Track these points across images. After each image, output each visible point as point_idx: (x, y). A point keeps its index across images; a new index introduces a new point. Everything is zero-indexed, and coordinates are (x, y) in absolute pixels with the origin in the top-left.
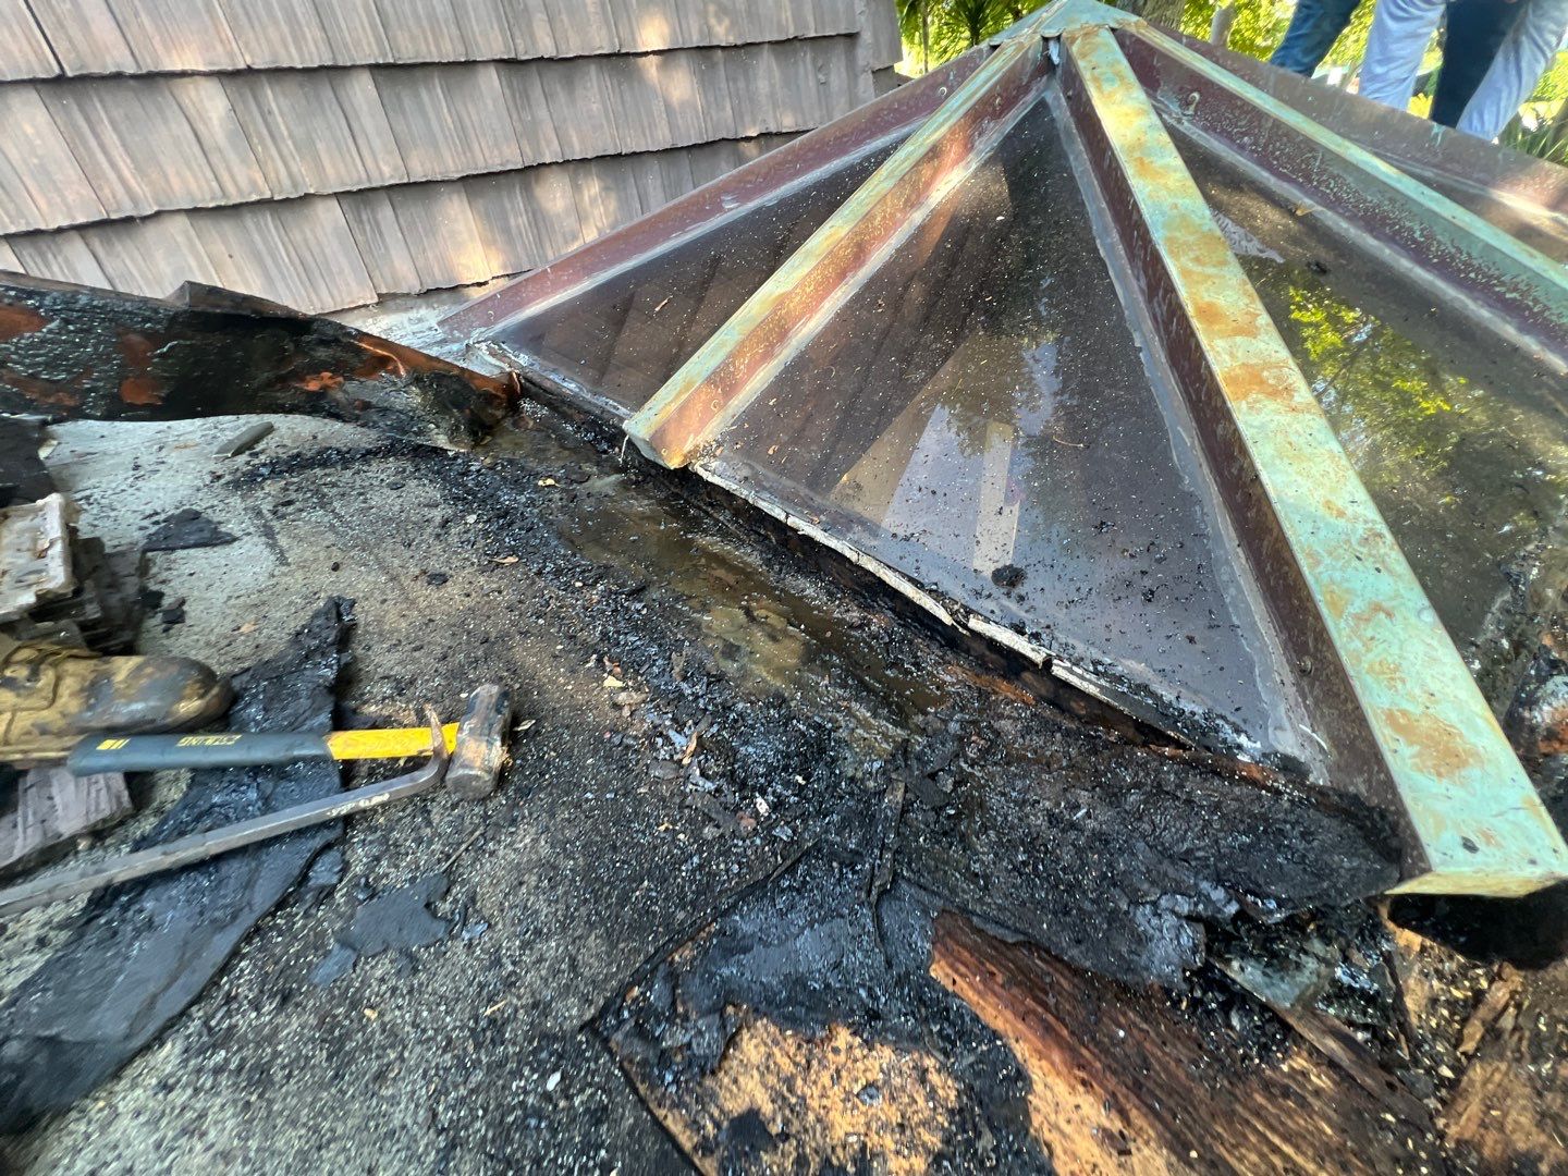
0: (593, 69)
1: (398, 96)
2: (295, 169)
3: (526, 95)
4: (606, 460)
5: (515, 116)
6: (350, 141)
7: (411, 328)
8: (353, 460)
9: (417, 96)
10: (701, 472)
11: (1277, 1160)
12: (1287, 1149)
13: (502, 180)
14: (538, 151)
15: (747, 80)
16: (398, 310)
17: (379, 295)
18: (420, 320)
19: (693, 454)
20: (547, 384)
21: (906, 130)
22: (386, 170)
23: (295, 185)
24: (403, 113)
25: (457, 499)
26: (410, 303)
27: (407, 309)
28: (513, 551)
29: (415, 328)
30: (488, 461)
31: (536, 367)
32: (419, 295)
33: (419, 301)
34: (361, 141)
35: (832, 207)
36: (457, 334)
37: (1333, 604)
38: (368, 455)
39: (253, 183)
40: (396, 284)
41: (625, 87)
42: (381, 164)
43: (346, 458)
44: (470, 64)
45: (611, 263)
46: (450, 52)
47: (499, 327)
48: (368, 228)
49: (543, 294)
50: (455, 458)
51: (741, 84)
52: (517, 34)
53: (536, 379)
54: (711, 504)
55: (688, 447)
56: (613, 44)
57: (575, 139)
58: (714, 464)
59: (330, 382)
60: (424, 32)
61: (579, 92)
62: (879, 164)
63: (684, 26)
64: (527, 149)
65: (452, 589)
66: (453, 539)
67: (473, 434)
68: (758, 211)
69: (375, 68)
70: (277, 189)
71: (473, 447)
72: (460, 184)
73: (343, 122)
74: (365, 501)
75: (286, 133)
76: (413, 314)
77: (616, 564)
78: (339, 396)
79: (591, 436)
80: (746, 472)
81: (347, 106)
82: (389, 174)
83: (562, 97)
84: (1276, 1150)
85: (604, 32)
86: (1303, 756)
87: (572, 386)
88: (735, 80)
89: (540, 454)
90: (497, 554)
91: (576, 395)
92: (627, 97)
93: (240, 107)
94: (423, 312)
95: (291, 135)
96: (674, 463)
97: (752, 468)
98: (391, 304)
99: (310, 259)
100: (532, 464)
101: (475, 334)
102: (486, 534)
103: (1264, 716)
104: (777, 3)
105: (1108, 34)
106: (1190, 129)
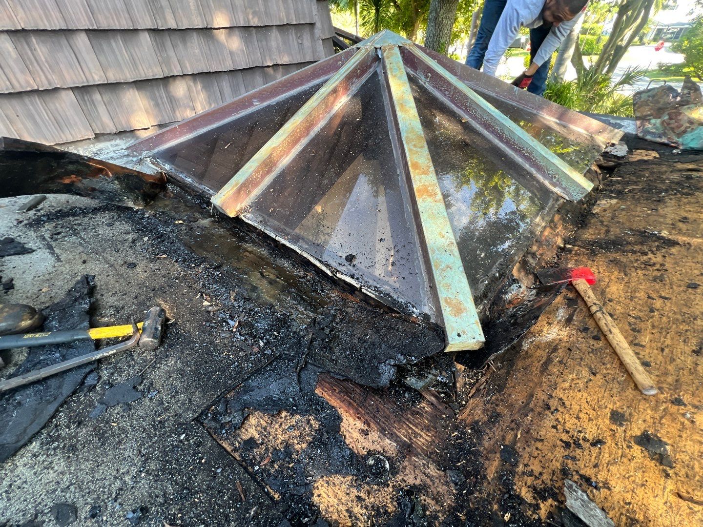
0: (195, 34)
1: (101, 45)
2: (49, 77)
3: (163, 45)
4: (206, 212)
5: (159, 55)
6: (77, 64)
7: (112, 149)
8: (88, 213)
9: (110, 44)
10: (243, 218)
11: (410, 431)
12: (414, 428)
13: (154, 82)
14: (170, 70)
15: (267, 41)
16: (106, 140)
17: (96, 134)
18: (117, 145)
19: (240, 211)
20: (179, 179)
21: (326, 77)
22: (96, 78)
23: (50, 84)
24: (103, 51)
25: (138, 230)
26: (111, 137)
27: (110, 140)
28: (165, 252)
29: (114, 149)
30: (152, 212)
31: (173, 171)
32: (115, 134)
33: (116, 136)
34: (82, 64)
35: (298, 108)
36: (135, 153)
37: (436, 266)
38: (95, 210)
39: (28, 82)
40: (104, 129)
41: (210, 42)
42: (94, 75)
43: (84, 212)
44: (135, 31)
45: (206, 125)
46: (125, 25)
47: (156, 151)
48: (88, 103)
49: (176, 137)
50: (137, 211)
51: (264, 43)
52: (158, 17)
53: (173, 175)
54: (248, 231)
55: (238, 208)
56: (204, 24)
57: (188, 65)
58: (249, 215)
59: (75, 179)
60: (111, 15)
61: (189, 44)
62: (316, 91)
63: (237, 17)
64: (165, 69)
65: (139, 269)
66: (138, 248)
67: (144, 200)
68: (268, 106)
69: (87, 31)
70: (40, 85)
71: (145, 207)
72: (133, 85)
73: (73, 55)
74: (95, 232)
75: (44, 60)
76: (113, 142)
77: (209, 256)
78: (80, 185)
79: (199, 201)
80: (261, 219)
81: (75, 49)
82: (97, 78)
83: (181, 46)
84: (410, 428)
85: (199, 18)
86: (429, 313)
87: (190, 180)
88: (261, 41)
89: (176, 209)
90: (158, 254)
91: (191, 184)
92: (212, 47)
93: (19, 47)
94: (118, 141)
95: (47, 61)
96: (232, 215)
97: (263, 217)
98: (102, 138)
99: (59, 118)
100: (172, 213)
101: (144, 154)
102: (153, 245)
103: (421, 301)
104: (278, 8)
105: (397, 49)
106: (428, 87)
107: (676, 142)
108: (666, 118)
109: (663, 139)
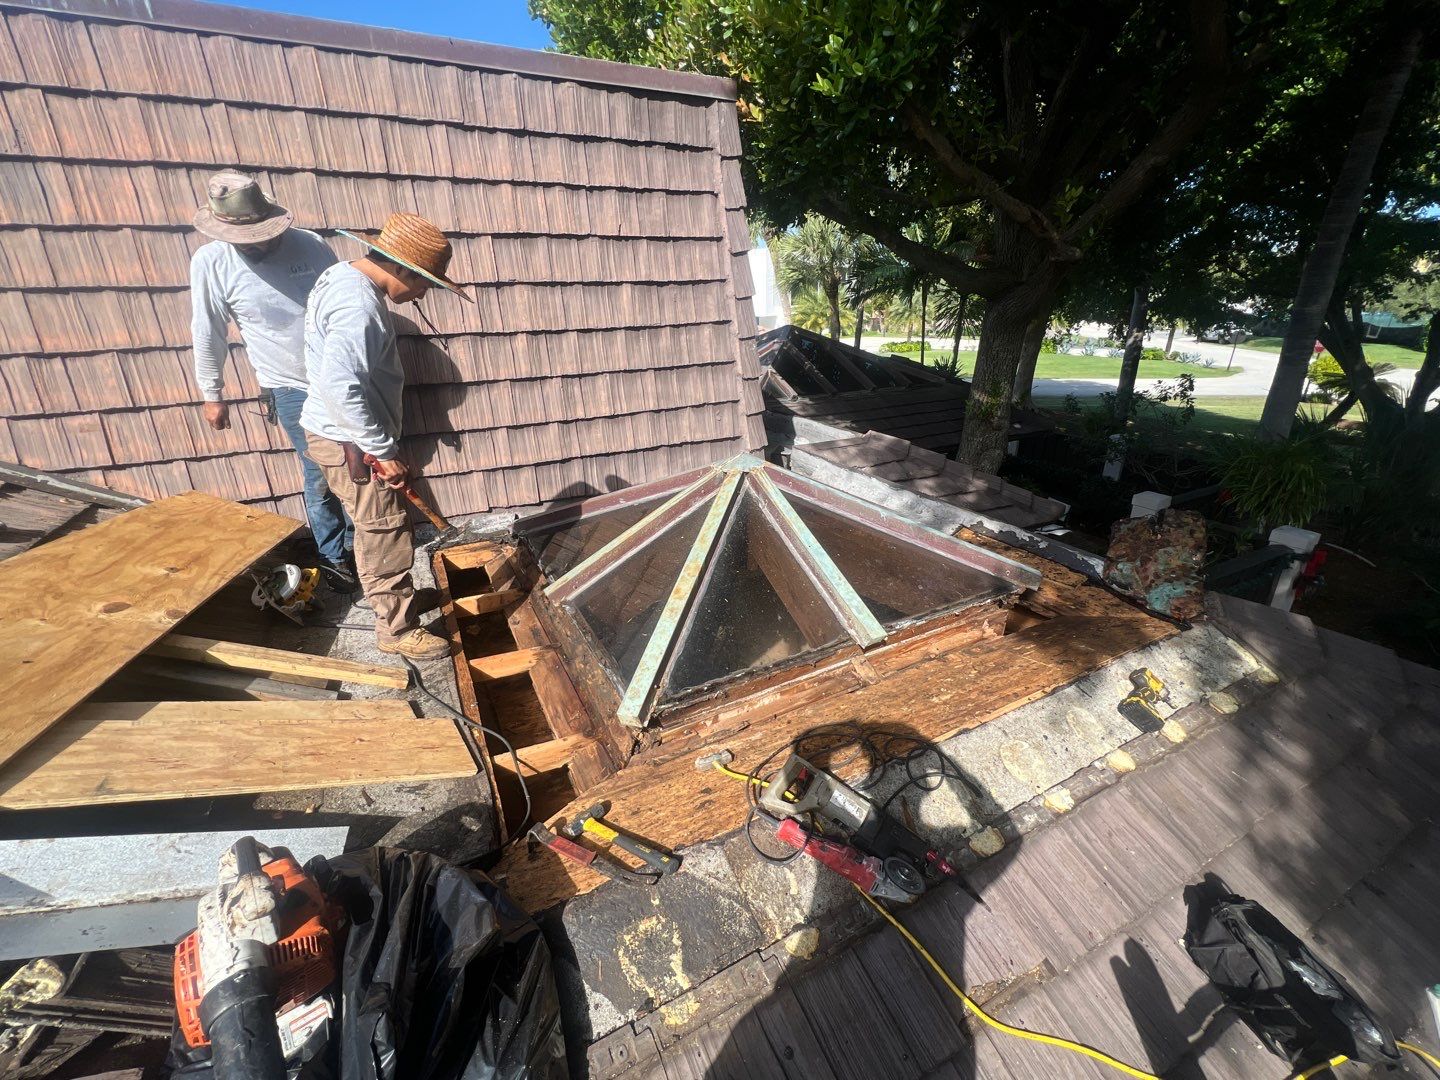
0: (600, 421)
1: (515, 436)
2: (470, 462)
3: (569, 433)
5: (562, 440)
6: (493, 452)
9: (523, 435)
13: (552, 464)
14: (570, 453)
15: (677, 421)
17: (489, 507)
22: (504, 462)
24: (516, 441)
32: (506, 508)
34: (497, 452)
35: (646, 514)
40: (498, 503)
41: (615, 427)
42: (503, 459)
48: (491, 482)
51: (674, 423)
52: (569, 411)
56: (611, 412)
57: (588, 448)
60: (531, 414)
62: (665, 502)
64: (565, 453)
68: (630, 506)
69: (508, 427)
72: (532, 466)
73: (492, 445)
83: (585, 432)
85: (608, 408)
88: (671, 422)
99: (466, 493)
104: (695, 389)
105: (738, 477)
106: (766, 511)
107: (1144, 599)
108: (1138, 563)
109: (1129, 593)
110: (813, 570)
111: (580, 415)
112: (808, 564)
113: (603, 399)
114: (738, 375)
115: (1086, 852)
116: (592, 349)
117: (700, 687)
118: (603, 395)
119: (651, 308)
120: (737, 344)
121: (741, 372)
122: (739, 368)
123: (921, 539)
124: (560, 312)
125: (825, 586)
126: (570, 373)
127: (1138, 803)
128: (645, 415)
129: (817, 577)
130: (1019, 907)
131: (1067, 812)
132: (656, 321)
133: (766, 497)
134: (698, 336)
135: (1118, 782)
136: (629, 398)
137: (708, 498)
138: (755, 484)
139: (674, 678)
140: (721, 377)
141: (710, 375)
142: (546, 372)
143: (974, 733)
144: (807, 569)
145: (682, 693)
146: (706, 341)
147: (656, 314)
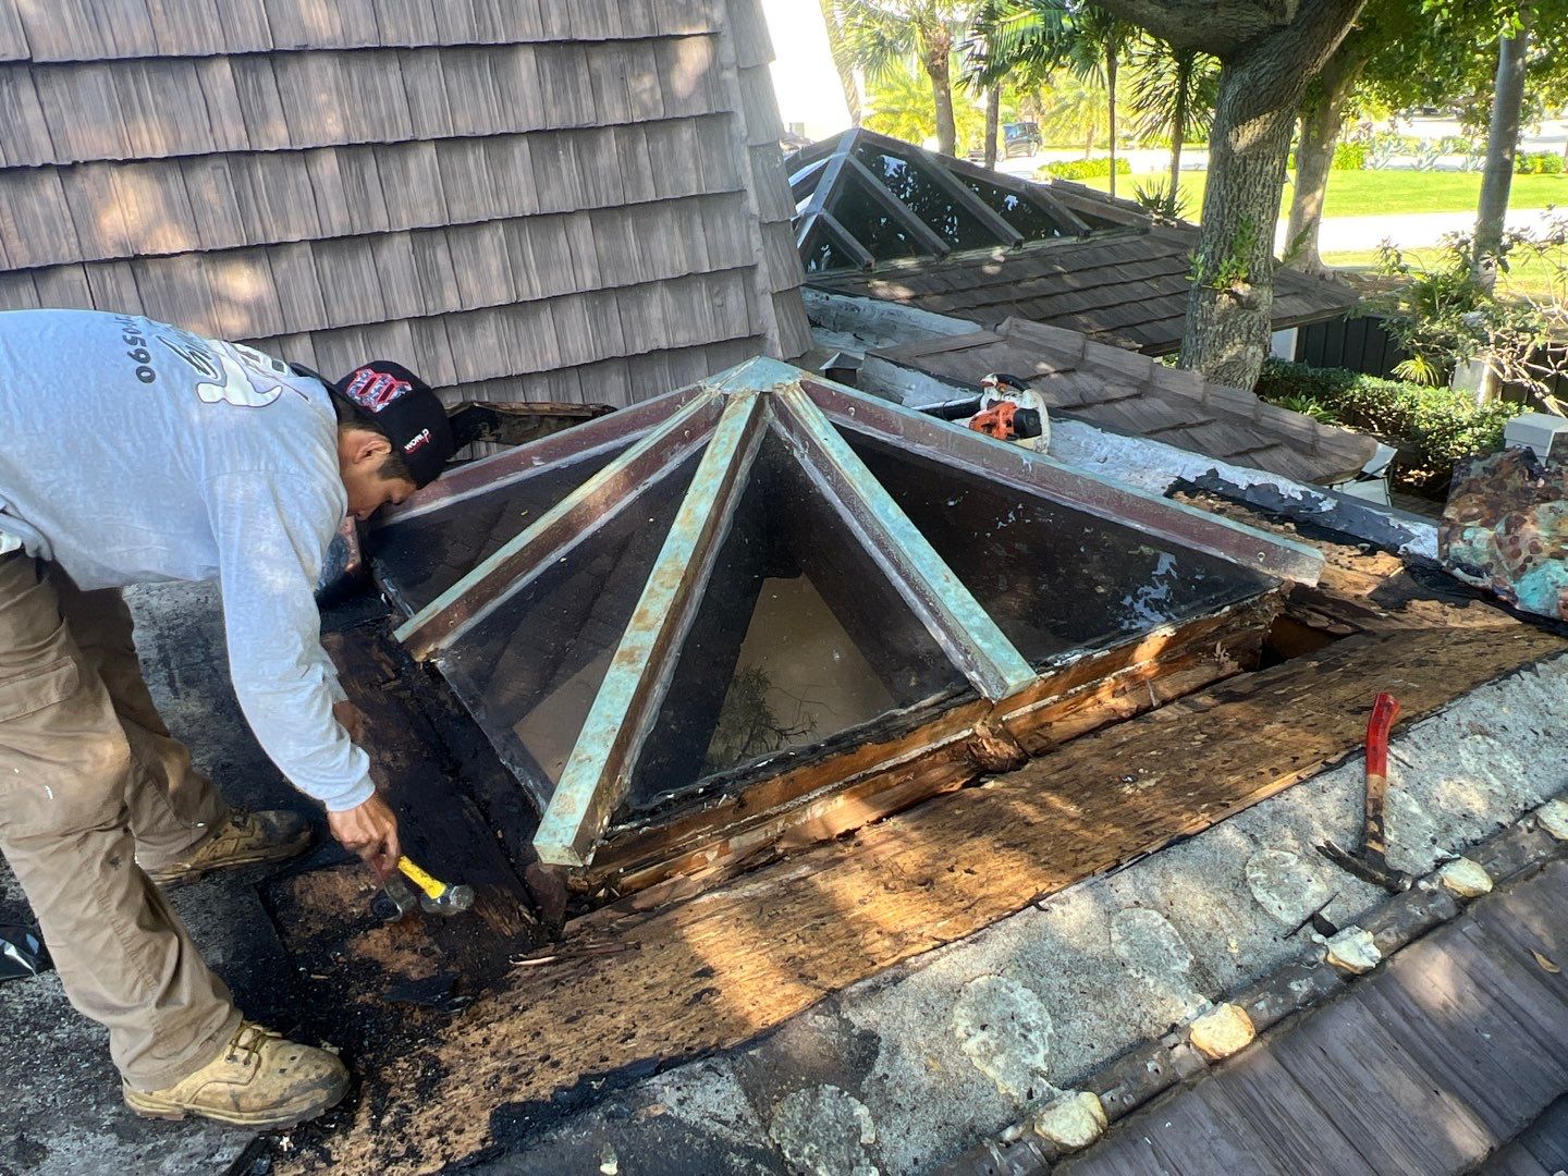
0: (492, 316)
1: (329, 349)
5: (420, 354)
9: (343, 345)
10: (438, 666)
15: (640, 309)
21: (641, 433)
44: (389, 322)
46: (375, 314)
51: (634, 313)
52: (429, 296)
54: (440, 686)
55: (431, 648)
56: (511, 296)
57: (470, 368)
58: (443, 663)
61: (478, 331)
68: (557, 470)
69: (314, 333)
83: (462, 334)
85: (504, 288)
88: (627, 310)
92: (522, 331)
96: (421, 658)
104: (670, 250)
105: (752, 401)
106: (806, 463)
107: (1511, 593)
108: (1501, 528)
109: (1485, 582)
110: (897, 566)
111: (453, 304)
112: (888, 556)
113: (494, 272)
114: (752, 217)
115: (1402, 1040)
116: (467, 175)
117: (691, 788)
118: (494, 263)
119: (577, 91)
120: (747, 158)
121: (755, 210)
122: (752, 204)
123: (1099, 502)
124: (399, 104)
125: (921, 595)
126: (426, 222)
127: (1495, 950)
128: (577, 302)
129: (906, 577)
130: (1281, 1141)
131: (1367, 972)
132: (588, 119)
133: (806, 437)
134: (671, 141)
135: (1460, 914)
136: (544, 266)
137: (696, 446)
138: (785, 415)
139: (640, 774)
140: (719, 221)
141: (698, 220)
142: (380, 223)
143: (1195, 843)
144: (886, 565)
145: (656, 801)
146: (686, 153)
147: (588, 104)
